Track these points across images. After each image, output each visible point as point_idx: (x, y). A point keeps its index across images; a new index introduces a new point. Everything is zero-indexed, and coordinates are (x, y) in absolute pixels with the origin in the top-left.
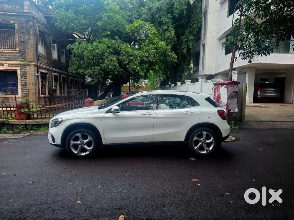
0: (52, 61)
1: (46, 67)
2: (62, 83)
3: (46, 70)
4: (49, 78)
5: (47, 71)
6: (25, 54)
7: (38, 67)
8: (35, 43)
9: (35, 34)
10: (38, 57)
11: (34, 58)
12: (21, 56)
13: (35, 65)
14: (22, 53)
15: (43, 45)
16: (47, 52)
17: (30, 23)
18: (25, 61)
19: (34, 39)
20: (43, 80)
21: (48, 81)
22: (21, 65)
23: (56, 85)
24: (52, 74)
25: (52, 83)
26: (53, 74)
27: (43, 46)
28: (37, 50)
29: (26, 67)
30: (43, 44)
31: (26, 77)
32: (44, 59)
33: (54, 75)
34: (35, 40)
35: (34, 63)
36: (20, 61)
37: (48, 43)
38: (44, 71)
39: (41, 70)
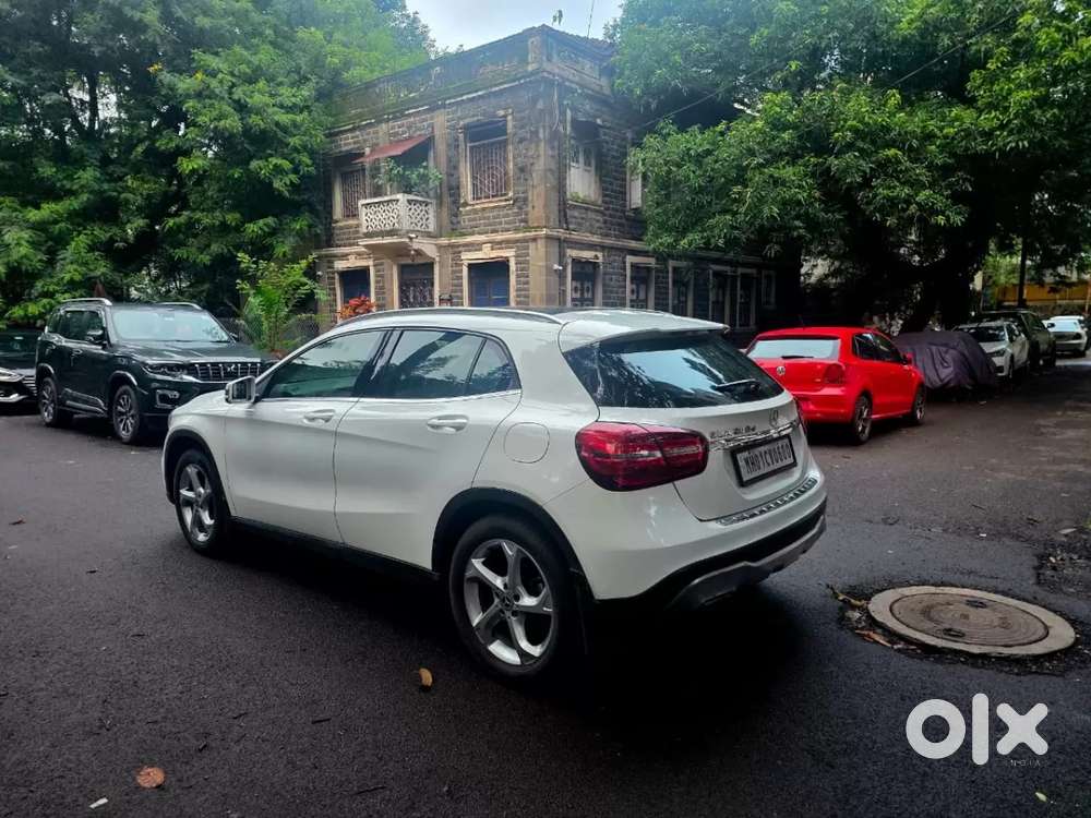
0: (628, 218)
1: (596, 239)
2: (670, 291)
3: (596, 250)
4: (607, 277)
5: (600, 255)
6: (527, 205)
7: (562, 243)
8: (553, 166)
9: (555, 136)
10: (564, 208)
11: (547, 216)
12: (518, 214)
13: (548, 237)
14: (521, 202)
15: (593, 168)
16: (604, 189)
17: (540, 105)
18: (528, 229)
19: (550, 153)
20: (582, 285)
21: (604, 285)
22: (517, 241)
23: (642, 296)
24: (624, 263)
25: (624, 292)
26: (630, 259)
27: (589, 171)
28: (561, 187)
29: (527, 248)
30: (589, 165)
31: (527, 277)
32: (591, 215)
33: (632, 265)
34: (553, 157)
35: (544, 231)
36: (517, 230)
37: (614, 157)
38: (587, 255)
39: (573, 253)
